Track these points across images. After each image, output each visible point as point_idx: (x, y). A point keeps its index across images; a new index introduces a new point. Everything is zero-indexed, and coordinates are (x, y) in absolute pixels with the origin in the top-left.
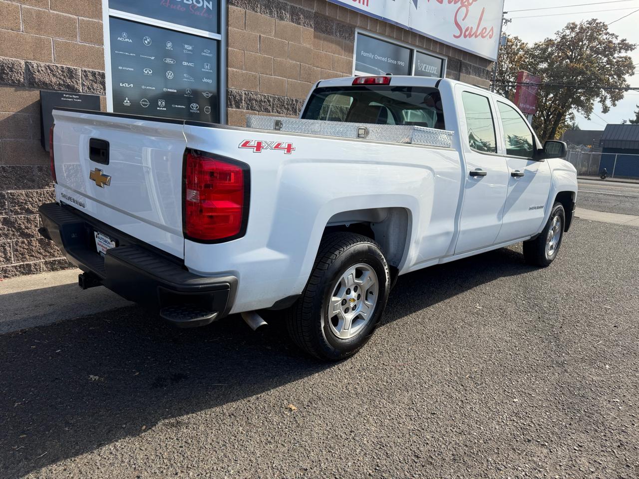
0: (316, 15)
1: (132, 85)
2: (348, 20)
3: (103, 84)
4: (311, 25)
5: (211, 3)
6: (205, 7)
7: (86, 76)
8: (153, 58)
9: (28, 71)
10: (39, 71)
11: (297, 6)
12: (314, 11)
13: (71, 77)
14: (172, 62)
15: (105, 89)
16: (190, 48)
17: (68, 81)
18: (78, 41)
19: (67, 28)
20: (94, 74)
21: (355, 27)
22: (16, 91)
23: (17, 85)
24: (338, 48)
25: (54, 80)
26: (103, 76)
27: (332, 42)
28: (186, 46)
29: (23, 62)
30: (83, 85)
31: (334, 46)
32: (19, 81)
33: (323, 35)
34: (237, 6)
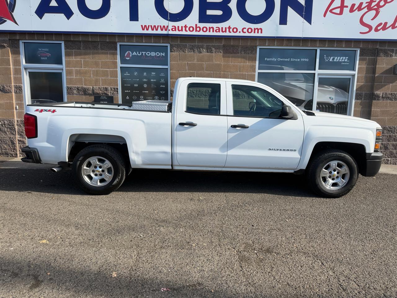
0: (224, 46)
1: (130, 91)
2: (249, 43)
3: (117, 91)
4: (220, 52)
5: (164, 53)
6: (161, 55)
7: (111, 89)
8: (138, 80)
9: (93, 90)
10: (96, 89)
11: (210, 44)
12: (223, 44)
13: (106, 90)
14: (146, 80)
15: (118, 94)
16: (154, 74)
17: (105, 92)
18: (109, 78)
19: (105, 74)
20: (114, 88)
21: (256, 47)
22: (89, 96)
23: (90, 95)
24: (243, 60)
25: (100, 92)
26: (117, 89)
27: (238, 57)
28: (152, 73)
29: (91, 87)
30: (110, 93)
31: (240, 59)
32: (90, 93)
33: (231, 55)
34: (174, 52)
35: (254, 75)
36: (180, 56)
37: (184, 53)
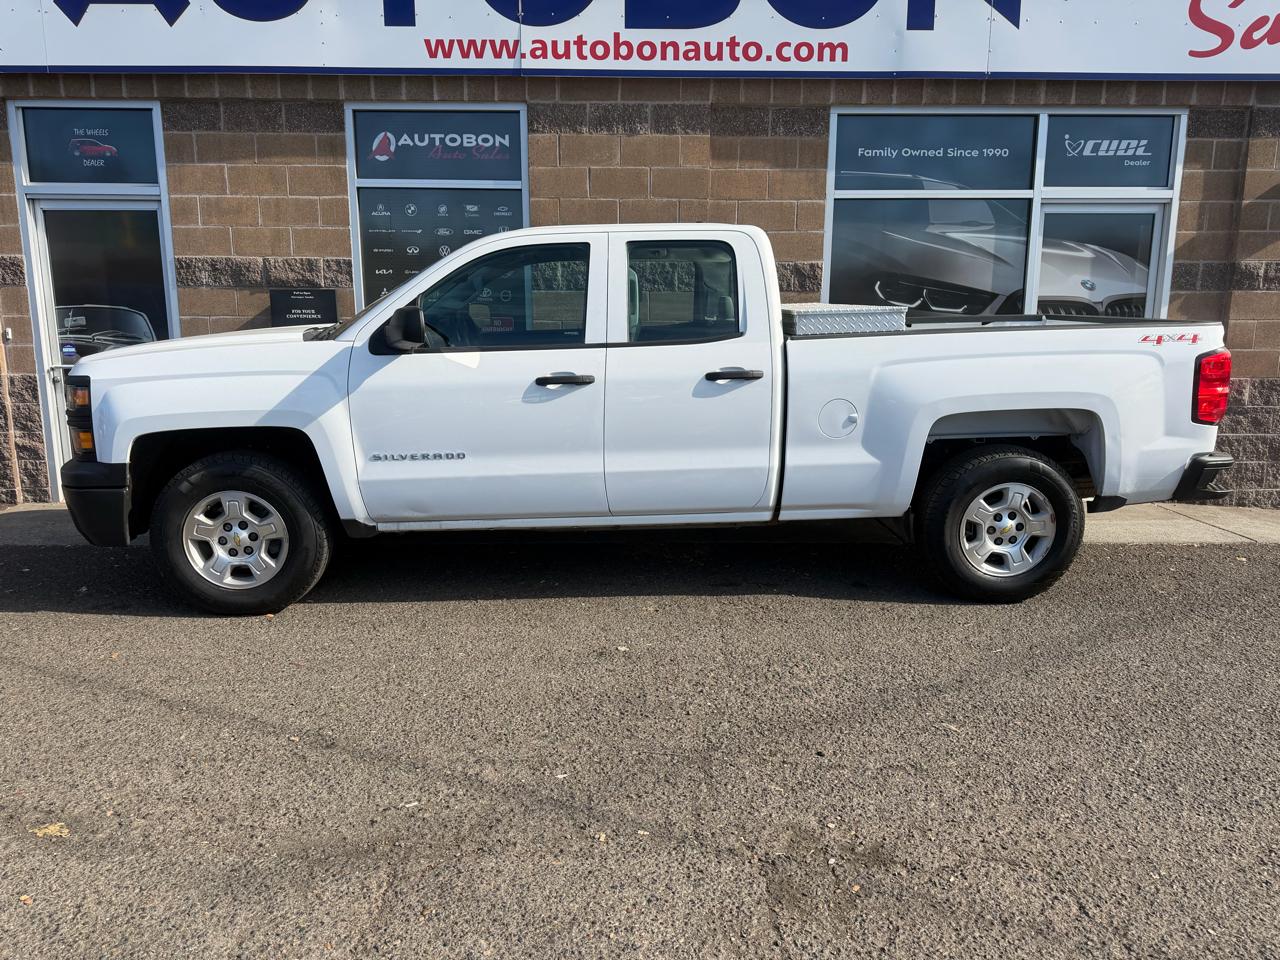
0: (714, 108)
1: (391, 271)
2: (802, 98)
3: (350, 273)
4: (702, 129)
5: (507, 137)
6: (497, 144)
7: (329, 266)
8: (420, 231)
9: (266, 269)
10: (275, 268)
11: (666, 103)
12: (710, 102)
13: (311, 271)
14: (448, 233)
15: (352, 281)
16: (475, 208)
17: (308, 274)
18: (320, 226)
19: (306, 213)
20: (338, 263)
21: (827, 109)
22: (251, 294)
23: (254, 286)
25: (291, 275)
26: (349, 264)
28: (468, 207)
29: (260, 260)
30: (325, 278)
32: (256, 281)
33: (741, 138)
34: (543, 132)
35: (822, 208)
36: (563, 146)
37: (575, 135)
